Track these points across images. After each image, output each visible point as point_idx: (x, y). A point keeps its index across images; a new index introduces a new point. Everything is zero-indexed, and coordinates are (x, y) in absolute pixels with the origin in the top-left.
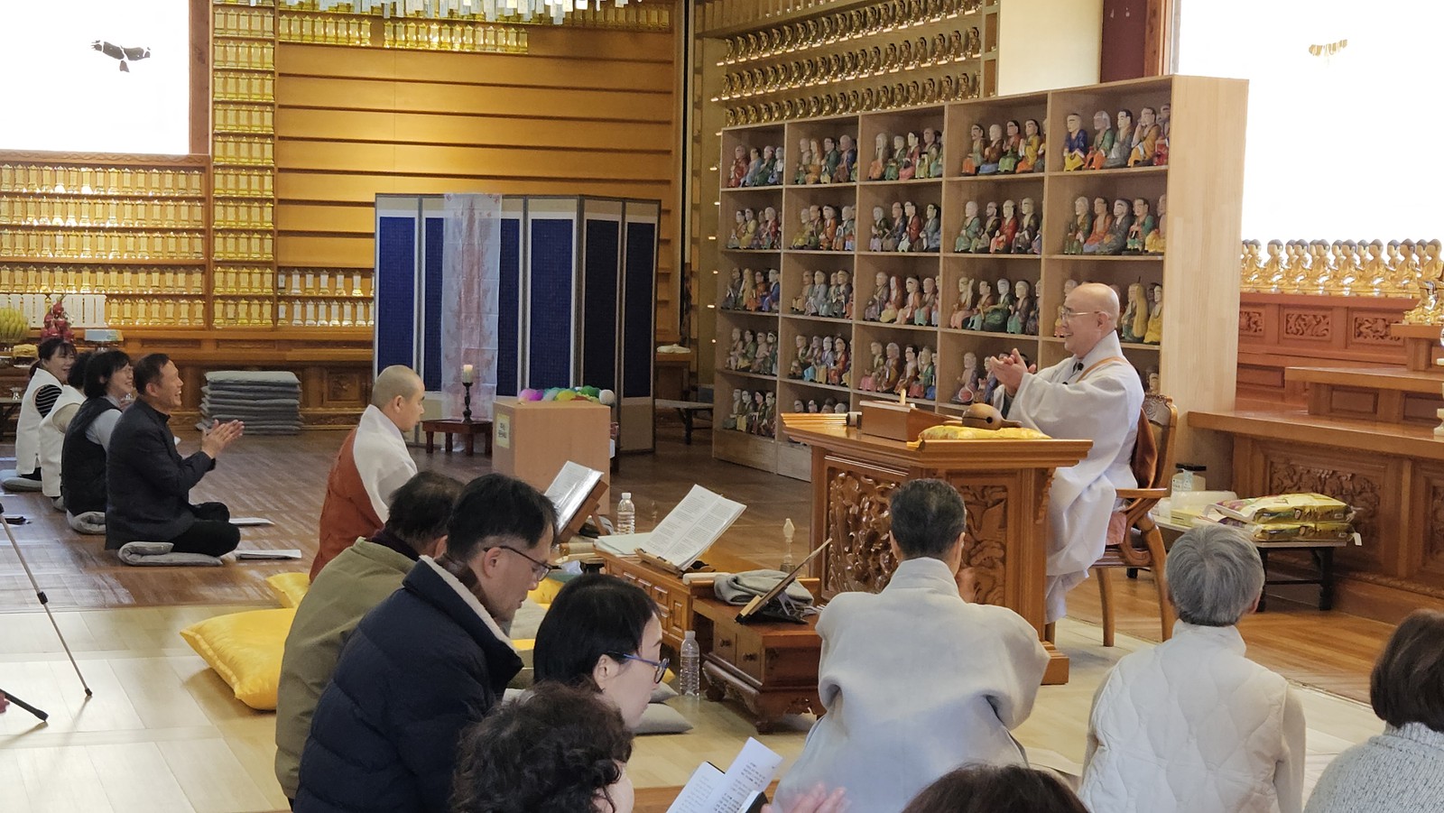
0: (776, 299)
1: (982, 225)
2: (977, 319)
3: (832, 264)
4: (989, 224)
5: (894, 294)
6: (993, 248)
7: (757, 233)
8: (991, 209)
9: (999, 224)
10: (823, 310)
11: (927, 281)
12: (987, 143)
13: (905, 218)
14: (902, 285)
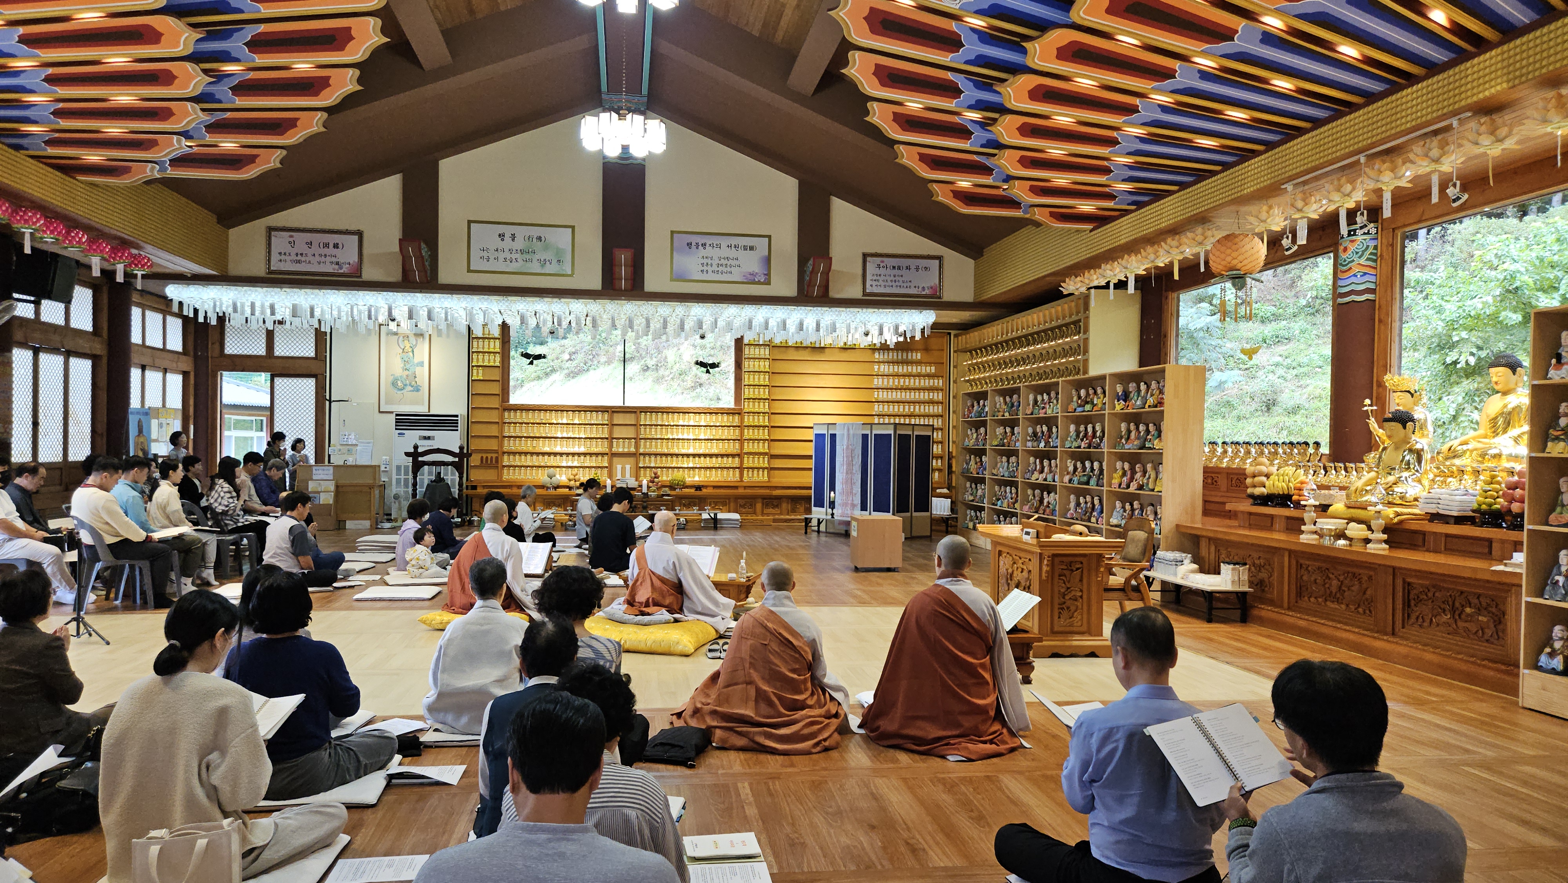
0: (985, 469)
1: (1078, 436)
2: (1076, 479)
3: (1011, 453)
4: (1081, 435)
5: (1038, 467)
6: (1083, 445)
7: (977, 438)
8: (1082, 428)
9: (1086, 435)
10: (1006, 474)
11: (1053, 461)
12: (1079, 397)
13: (1043, 432)
14: (1042, 463)
